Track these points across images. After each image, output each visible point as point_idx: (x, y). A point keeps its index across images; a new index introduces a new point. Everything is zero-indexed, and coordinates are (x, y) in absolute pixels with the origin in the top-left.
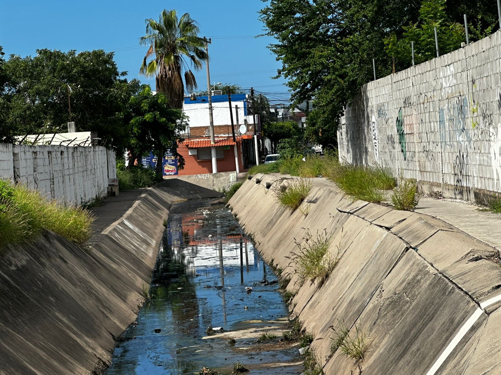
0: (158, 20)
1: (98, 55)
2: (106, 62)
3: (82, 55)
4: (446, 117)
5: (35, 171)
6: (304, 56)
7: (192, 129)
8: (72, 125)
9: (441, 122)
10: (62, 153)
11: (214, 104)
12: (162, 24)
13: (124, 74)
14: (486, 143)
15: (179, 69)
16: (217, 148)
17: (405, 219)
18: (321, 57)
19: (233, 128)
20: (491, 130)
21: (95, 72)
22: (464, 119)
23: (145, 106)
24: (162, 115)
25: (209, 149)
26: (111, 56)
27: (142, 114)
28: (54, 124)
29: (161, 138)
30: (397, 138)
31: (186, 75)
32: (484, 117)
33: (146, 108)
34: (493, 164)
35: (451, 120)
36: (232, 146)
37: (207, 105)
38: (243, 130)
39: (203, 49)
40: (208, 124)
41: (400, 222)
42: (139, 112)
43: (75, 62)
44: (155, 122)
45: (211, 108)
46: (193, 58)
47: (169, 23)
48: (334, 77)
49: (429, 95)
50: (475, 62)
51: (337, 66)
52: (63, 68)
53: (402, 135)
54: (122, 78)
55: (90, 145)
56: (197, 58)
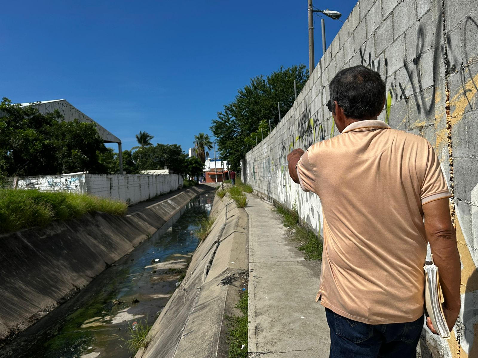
0: (198, 135)
1: (175, 146)
2: (178, 148)
3: (170, 145)
4: (265, 166)
5: (127, 184)
6: (225, 144)
7: (211, 169)
8: (166, 167)
9: (263, 168)
10: (149, 177)
11: (216, 162)
12: (199, 137)
13: (184, 152)
14: (276, 178)
15: (204, 151)
16: (217, 175)
17: (234, 215)
18: (230, 144)
19: (222, 169)
20: (277, 172)
21: (174, 151)
22: (270, 167)
23: (193, 162)
24: (198, 165)
25: (215, 175)
26: (179, 146)
27: (193, 164)
28: (161, 167)
29: (198, 172)
30: (253, 173)
31: (206, 153)
32: (275, 166)
33: (193, 163)
34: (278, 189)
35: (266, 167)
36: (222, 174)
37: (214, 162)
38: (225, 170)
39: (211, 145)
40: (215, 168)
41: (232, 216)
42: (191, 164)
43: (168, 148)
44: (196, 167)
45: (216, 163)
46: (208, 147)
47: (201, 137)
48: (233, 151)
49: (260, 157)
50: (272, 141)
51: (235, 147)
52: (164, 149)
53: (254, 172)
54: (184, 153)
55: (168, 174)
56: (209, 147)
